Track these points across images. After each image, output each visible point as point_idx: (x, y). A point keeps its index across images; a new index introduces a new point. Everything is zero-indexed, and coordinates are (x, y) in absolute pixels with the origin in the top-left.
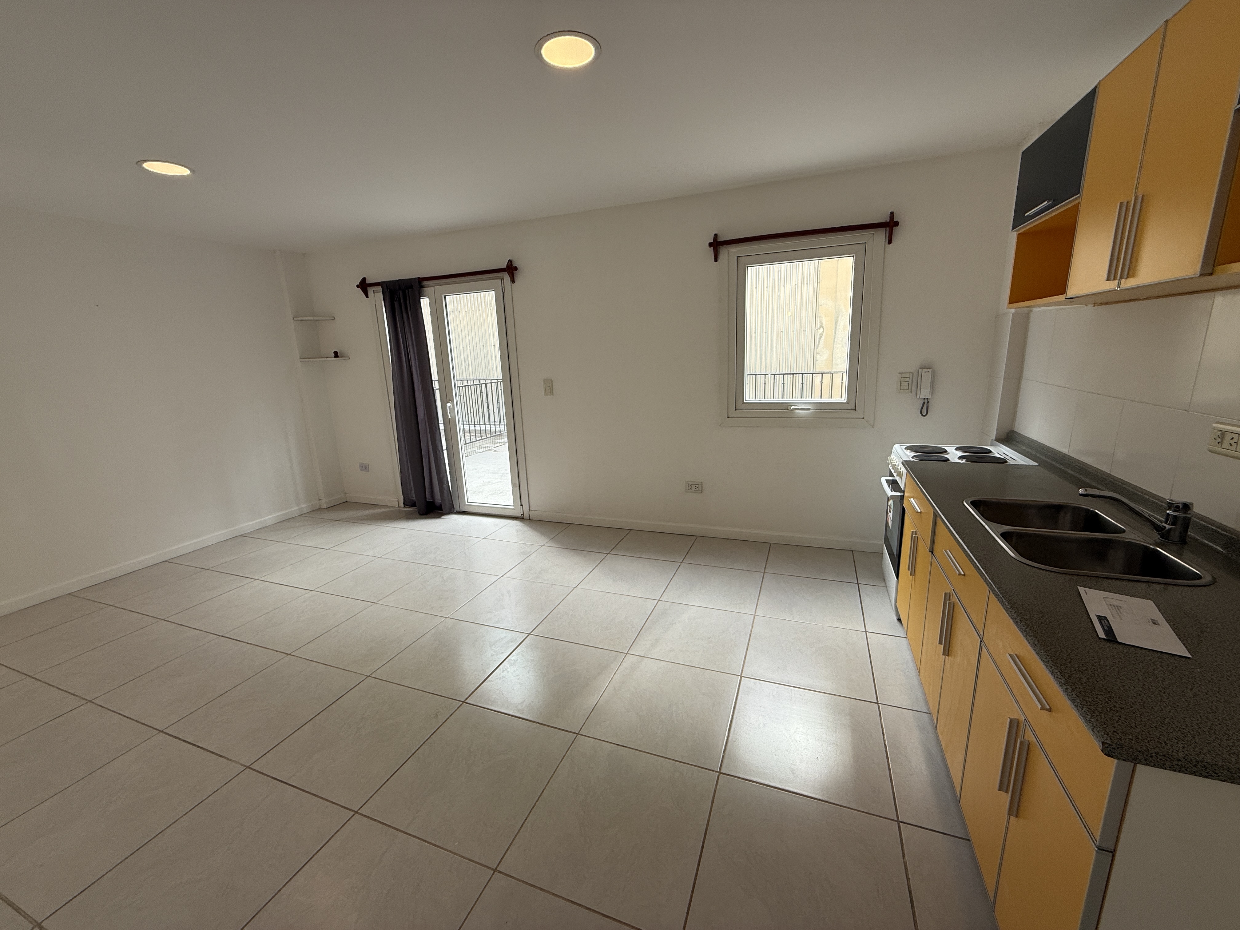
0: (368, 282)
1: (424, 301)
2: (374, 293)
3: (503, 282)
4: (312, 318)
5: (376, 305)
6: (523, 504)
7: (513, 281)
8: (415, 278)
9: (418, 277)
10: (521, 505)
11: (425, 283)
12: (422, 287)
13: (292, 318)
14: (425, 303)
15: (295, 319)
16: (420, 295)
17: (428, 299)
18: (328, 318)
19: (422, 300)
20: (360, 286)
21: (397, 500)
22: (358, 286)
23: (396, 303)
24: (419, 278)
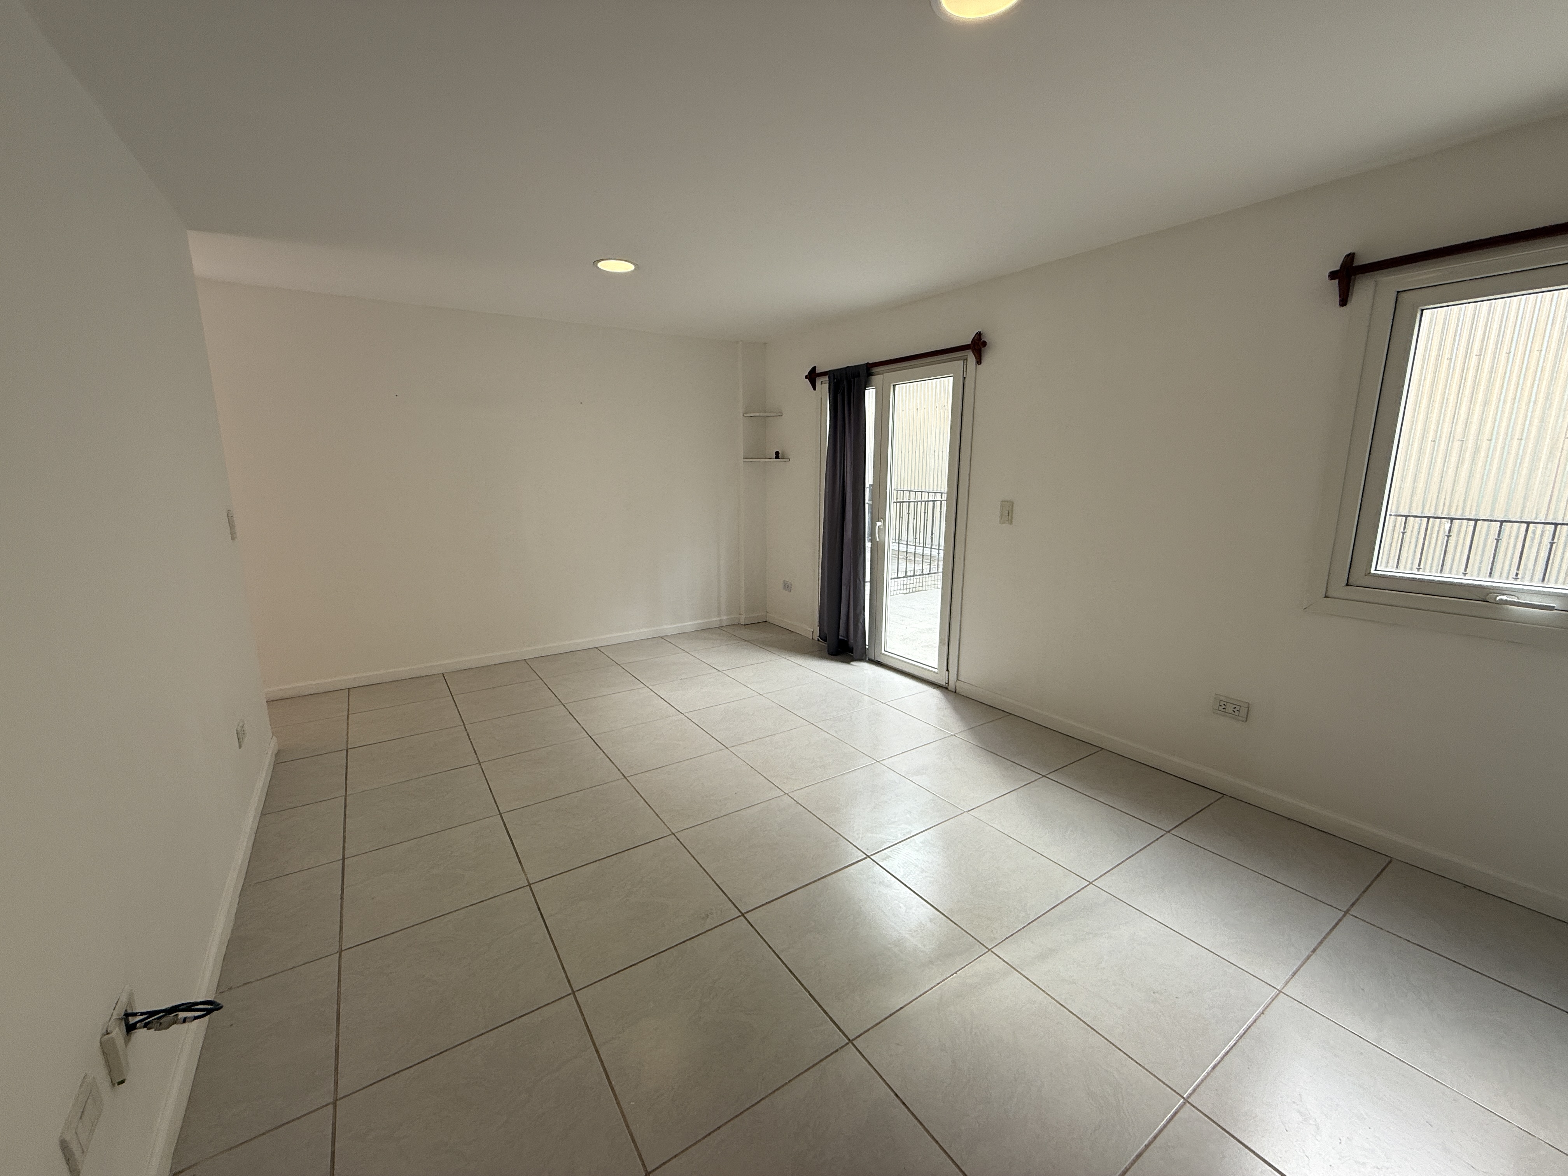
0: (818, 371)
1: (869, 392)
2: (821, 384)
3: (965, 364)
4: (762, 414)
5: (821, 398)
6: (950, 669)
7: (979, 362)
8: (864, 364)
9: (866, 362)
10: (948, 670)
11: (875, 370)
12: (870, 374)
13: (741, 415)
14: (870, 395)
15: (745, 415)
16: (867, 384)
17: (875, 390)
18: (776, 415)
19: (867, 392)
20: (808, 376)
21: (812, 630)
22: (806, 377)
23: (839, 397)
24: (868, 363)
